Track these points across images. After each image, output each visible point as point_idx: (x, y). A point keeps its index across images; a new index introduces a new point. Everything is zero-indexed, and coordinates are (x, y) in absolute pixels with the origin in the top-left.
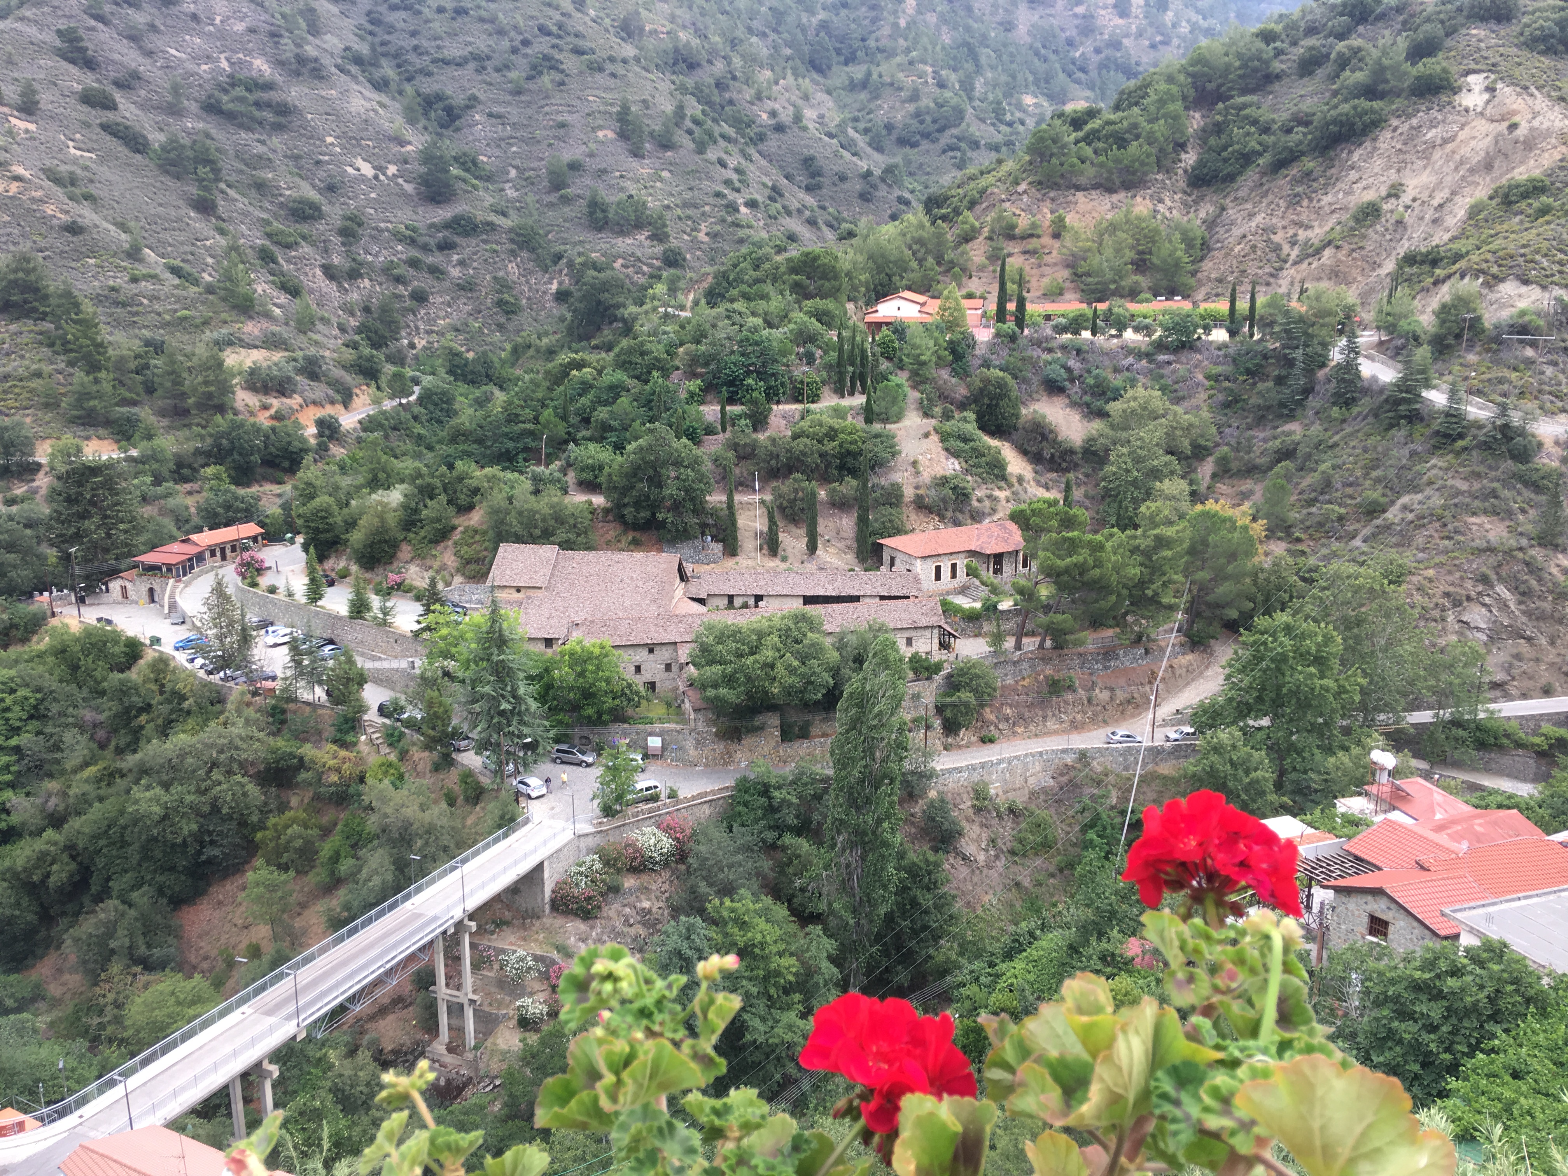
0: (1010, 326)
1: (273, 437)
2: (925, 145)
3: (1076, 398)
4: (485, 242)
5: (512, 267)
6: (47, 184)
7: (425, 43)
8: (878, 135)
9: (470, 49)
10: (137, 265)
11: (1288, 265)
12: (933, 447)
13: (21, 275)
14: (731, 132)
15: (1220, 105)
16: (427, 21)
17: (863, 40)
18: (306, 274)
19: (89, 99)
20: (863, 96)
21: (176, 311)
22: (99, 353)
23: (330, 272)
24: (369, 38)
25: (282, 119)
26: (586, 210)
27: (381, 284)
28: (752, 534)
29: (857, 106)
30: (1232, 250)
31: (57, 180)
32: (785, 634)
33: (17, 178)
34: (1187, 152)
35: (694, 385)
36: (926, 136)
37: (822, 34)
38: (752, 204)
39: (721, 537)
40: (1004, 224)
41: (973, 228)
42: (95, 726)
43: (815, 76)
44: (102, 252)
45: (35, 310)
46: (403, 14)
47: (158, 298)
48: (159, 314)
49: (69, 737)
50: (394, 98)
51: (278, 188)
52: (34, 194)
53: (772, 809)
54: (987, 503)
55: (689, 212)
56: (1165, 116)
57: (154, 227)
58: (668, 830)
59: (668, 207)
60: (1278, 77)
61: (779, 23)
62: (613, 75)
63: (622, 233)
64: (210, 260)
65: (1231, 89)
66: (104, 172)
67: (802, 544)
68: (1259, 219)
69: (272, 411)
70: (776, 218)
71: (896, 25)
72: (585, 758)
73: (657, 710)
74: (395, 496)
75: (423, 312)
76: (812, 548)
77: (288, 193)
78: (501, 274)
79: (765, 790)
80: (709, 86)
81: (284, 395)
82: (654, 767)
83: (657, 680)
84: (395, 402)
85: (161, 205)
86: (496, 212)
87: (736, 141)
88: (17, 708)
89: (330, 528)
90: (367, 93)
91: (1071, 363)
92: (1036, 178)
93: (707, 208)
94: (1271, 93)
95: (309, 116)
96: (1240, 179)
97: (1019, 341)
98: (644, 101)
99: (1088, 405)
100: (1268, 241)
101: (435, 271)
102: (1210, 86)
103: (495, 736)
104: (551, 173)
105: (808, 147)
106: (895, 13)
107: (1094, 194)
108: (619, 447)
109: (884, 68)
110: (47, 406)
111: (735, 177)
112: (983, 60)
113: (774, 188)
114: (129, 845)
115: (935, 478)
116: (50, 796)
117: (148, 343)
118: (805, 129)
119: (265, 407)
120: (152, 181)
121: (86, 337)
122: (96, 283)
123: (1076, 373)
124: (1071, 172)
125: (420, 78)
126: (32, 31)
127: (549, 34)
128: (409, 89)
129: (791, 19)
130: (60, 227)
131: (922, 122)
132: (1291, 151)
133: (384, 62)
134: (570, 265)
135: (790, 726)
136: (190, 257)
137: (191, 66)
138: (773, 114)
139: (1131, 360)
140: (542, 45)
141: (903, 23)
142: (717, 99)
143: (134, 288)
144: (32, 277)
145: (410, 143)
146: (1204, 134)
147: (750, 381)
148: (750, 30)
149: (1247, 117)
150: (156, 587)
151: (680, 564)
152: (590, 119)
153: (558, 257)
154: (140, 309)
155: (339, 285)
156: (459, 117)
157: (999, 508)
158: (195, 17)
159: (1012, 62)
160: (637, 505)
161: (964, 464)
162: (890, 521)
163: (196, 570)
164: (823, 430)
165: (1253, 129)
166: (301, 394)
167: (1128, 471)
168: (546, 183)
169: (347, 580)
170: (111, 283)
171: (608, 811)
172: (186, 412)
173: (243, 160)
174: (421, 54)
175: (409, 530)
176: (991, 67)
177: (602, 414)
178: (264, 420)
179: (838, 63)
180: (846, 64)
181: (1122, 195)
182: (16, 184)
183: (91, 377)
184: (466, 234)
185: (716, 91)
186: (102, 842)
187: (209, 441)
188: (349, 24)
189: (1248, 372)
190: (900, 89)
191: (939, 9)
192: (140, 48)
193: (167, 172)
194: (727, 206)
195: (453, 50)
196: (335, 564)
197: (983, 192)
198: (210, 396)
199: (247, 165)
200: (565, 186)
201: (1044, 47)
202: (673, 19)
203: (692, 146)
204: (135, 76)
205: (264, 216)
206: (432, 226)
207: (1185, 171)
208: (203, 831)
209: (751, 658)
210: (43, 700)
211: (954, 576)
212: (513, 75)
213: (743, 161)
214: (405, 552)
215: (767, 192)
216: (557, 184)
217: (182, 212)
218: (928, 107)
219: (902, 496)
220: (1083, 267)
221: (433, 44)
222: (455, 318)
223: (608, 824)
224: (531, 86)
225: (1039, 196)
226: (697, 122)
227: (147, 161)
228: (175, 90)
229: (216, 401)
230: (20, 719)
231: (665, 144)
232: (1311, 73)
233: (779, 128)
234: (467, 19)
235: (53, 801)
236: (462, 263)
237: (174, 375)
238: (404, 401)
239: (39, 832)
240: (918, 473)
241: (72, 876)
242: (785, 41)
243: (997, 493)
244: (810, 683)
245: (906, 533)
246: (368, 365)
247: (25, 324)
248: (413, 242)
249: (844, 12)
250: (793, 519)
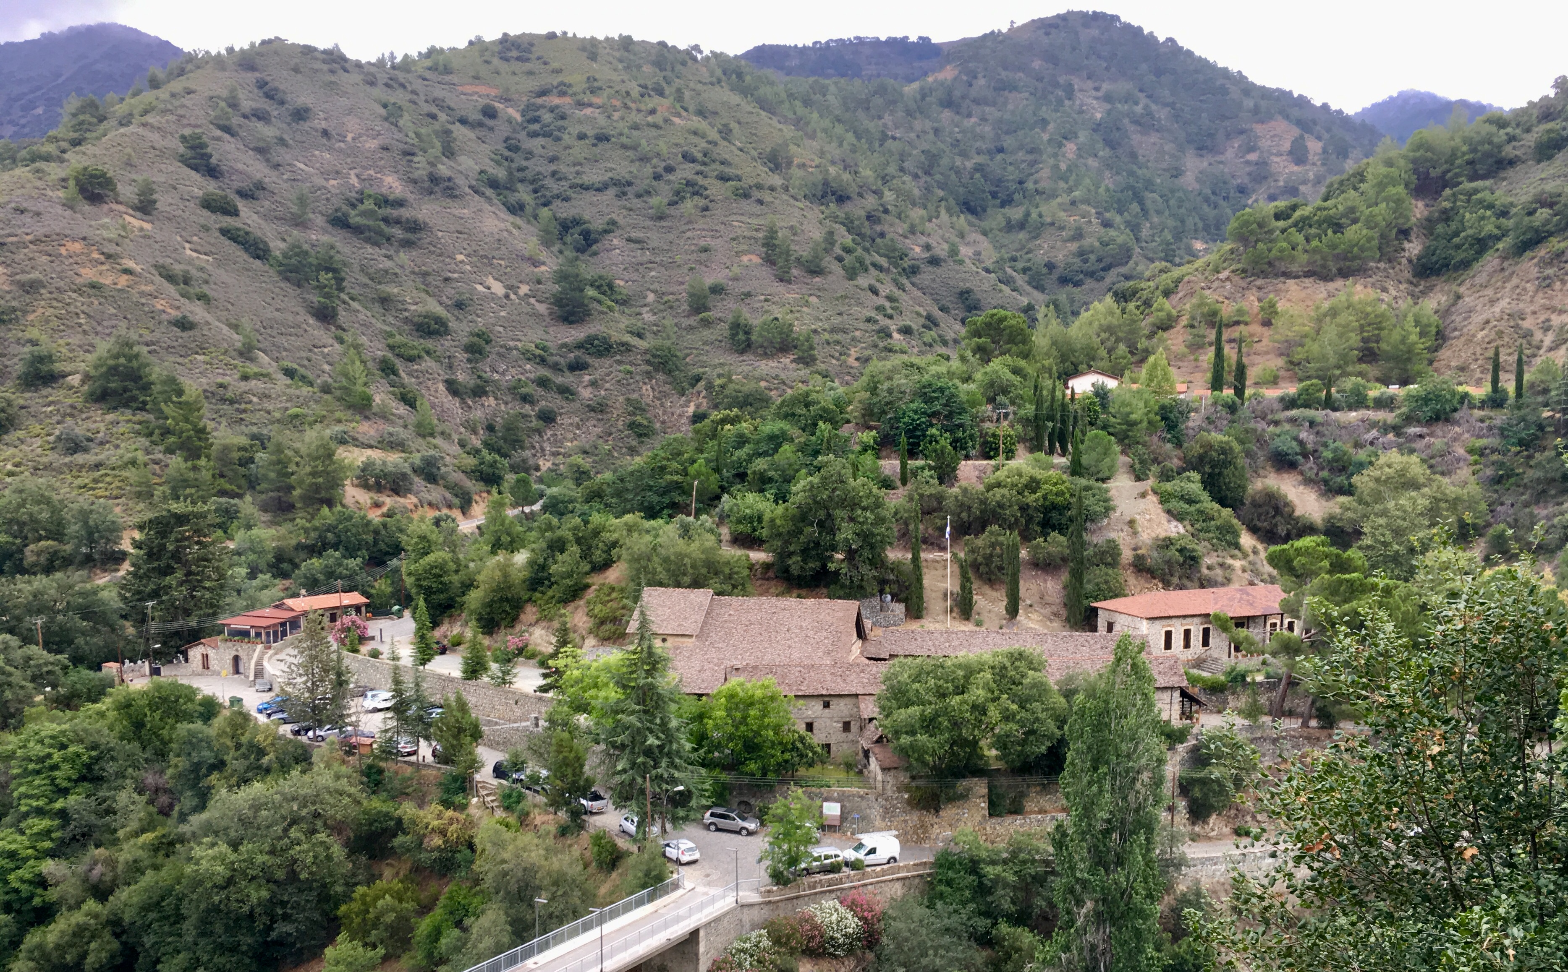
0: (1228, 393)
1: (383, 532)
2: (1089, 284)
3: (1311, 474)
4: (619, 362)
5: (646, 389)
6: (158, 279)
7: (563, 168)
8: (1038, 273)
9: (610, 175)
10: (248, 364)
11: (1542, 352)
12: (1151, 506)
13: (122, 360)
14: (883, 262)
15: (1448, 192)
16: (568, 147)
17: (1021, 182)
18: (428, 388)
19: (209, 204)
20: (1022, 235)
21: (287, 409)
22: (200, 439)
23: (453, 388)
24: (506, 164)
25: (409, 236)
26: (727, 333)
27: (506, 403)
28: (940, 595)
29: (1016, 246)
30: (1474, 336)
31: (171, 278)
32: (1000, 672)
33: (127, 271)
34: (1410, 241)
35: (868, 436)
36: (1091, 274)
37: (977, 175)
38: (906, 331)
39: (903, 596)
40: (1206, 309)
41: (1169, 316)
42: (157, 790)
43: (970, 217)
44: (212, 349)
45: (134, 399)
46: (541, 141)
47: (268, 397)
48: (269, 413)
49: (124, 797)
50: (529, 222)
51: (403, 302)
52: (143, 288)
53: (982, 889)
54: (1219, 571)
55: (837, 337)
56: (1385, 199)
57: (269, 331)
58: (852, 906)
59: (815, 331)
60: (1512, 163)
61: (931, 166)
62: (760, 202)
63: (766, 355)
64: (327, 367)
65: (1457, 175)
66: (221, 275)
67: (1001, 607)
68: (1503, 303)
69: (385, 509)
70: (931, 346)
71: (1056, 167)
72: (746, 824)
73: (833, 775)
74: (521, 558)
75: (549, 433)
76: (1013, 611)
77: (413, 308)
78: (635, 396)
79: (973, 866)
80: (859, 219)
81: (398, 494)
82: (829, 838)
83: (832, 742)
84: (517, 511)
85: (278, 310)
86: (631, 332)
87: (888, 271)
88: (66, 766)
89: (445, 588)
90: (502, 215)
91: (1303, 435)
92: (1239, 266)
93: (857, 333)
94: (1504, 179)
95: (440, 234)
96: (1476, 266)
97: (1240, 413)
98: (792, 228)
99: (1326, 482)
100: (1516, 327)
101: (565, 392)
102: (1433, 173)
103: (639, 780)
104: (691, 295)
105: (963, 280)
106: (1055, 155)
107: (1308, 282)
108: (781, 497)
109: (1044, 209)
110: (139, 495)
111: (887, 304)
112: (1148, 204)
113: (929, 317)
114: (184, 919)
115: (1157, 539)
116: (96, 863)
117: (254, 437)
118: (961, 262)
119: (377, 505)
120: (270, 286)
121: (187, 420)
122: (204, 380)
123: (1310, 447)
124: (1280, 259)
125: (557, 203)
126: (155, 137)
127: (693, 160)
128: (545, 212)
129: (945, 161)
130: (170, 322)
131: (1086, 261)
132: (1537, 231)
133: (519, 186)
134: (709, 387)
135: (1000, 797)
136: (306, 362)
137: (319, 181)
138: (928, 247)
139: (1374, 433)
140: (686, 172)
141: (1063, 167)
142: (867, 230)
143: (244, 386)
144: (135, 364)
145: (544, 263)
146: (1429, 225)
147: (934, 431)
148: (902, 169)
149: (1481, 202)
150: (242, 655)
151: (859, 615)
152: (734, 244)
153: (698, 379)
154: (249, 406)
155: (463, 402)
156: (596, 241)
157: (1234, 577)
158: (325, 133)
159: (1179, 207)
160: (805, 552)
161: (1189, 527)
162: (1106, 582)
163: (289, 637)
164: (1024, 480)
165: (1488, 213)
166: (416, 494)
167: (1385, 544)
168: (685, 307)
169: (461, 648)
170: (219, 380)
171: (778, 878)
172: (291, 507)
173: (367, 274)
174: (560, 179)
175: (535, 590)
176: (1158, 212)
177: (760, 464)
178: (375, 516)
179: (994, 206)
180: (1003, 205)
181: (1339, 283)
182: (125, 277)
183: (189, 464)
184: (600, 354)
185: (867, 223)
186: (152, 916)
187: (313, 535)
188: (485, 149)
189: (1521, 443)
190: (1062, 228)
191: (1101, 154)
192: (268, 160)
193: (287, 279)
194: (879, 332)
195: (593, 176)
196: (448, 630)
197: (1178, 281)
198: (317, 488)
199: (372, 279)
200: (706, 309)
201: (1214, 193)
202: (822, 154)
203: (843, 272)
204: (260, 186)
205: (388, 329)
206: (565, 345)
207: (1410, 261)
208: (273, 902)
209: (958, 698)
210: (97, 759)
211: (1187, 645)
212: (654, 201)
213: (895, 290)
214: (530, 613)
215: (922, 321)
216: (698, 305)
217: (300, 319)
218: (1092, 246)
219: (1119, 555)
220: (1299, 354)
221: (573, 169)
222: (584, 441)
223: (778, 894)
224: (672, 211)
225: (1244, 285)
226: (848, 250)
227: (267, 267)
228: (302, 201)
229: (323, 494)
230: (69, 779)
231: (815, 270)
232: (1550, 158)
233: (934, 261)
234: (607, 145)
235: (98, 870)
236: (594, 384)
237: (281, 464)
238: (527, 510)
239: (78, 905)
240: (1135, 533)
241: (112, 957)
242: (938, 182)
243: (1230, 561)
244: (1032, 732)
245: (1125, 596)
246: (490, 471)
247: (123, 414)
248: (543, 361)
249: (999, 157)
250: (990, 580)
